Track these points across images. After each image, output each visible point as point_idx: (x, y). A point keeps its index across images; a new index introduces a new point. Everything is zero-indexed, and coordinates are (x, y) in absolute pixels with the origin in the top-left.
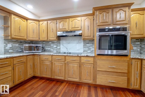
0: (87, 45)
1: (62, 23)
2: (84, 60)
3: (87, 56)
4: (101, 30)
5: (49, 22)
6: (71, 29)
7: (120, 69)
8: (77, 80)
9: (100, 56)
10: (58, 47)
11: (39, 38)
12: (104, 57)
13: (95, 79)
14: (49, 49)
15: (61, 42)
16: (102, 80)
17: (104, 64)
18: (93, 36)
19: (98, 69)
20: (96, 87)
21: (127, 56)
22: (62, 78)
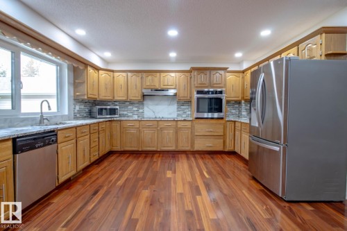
0: (183, 107)
1: (150, 77)
2: (181, 124)
3: (185, 120)
4: (199, 92)
5: (129, 74)
6: (162, 87)
7: (217, 132)
8: (173, 148)
9: (197, 121)
10: (141, 111)
11: (114, 97)
12: (202, 121)
13: (193, 144)
14: (125, 113)
15: (145, 102)
16: (200, 145)
17: (201, 128)
18: (191, 98)
19: (196, 134)
20: (194, 153)
21: (222, 118)
22: (154, 149)
